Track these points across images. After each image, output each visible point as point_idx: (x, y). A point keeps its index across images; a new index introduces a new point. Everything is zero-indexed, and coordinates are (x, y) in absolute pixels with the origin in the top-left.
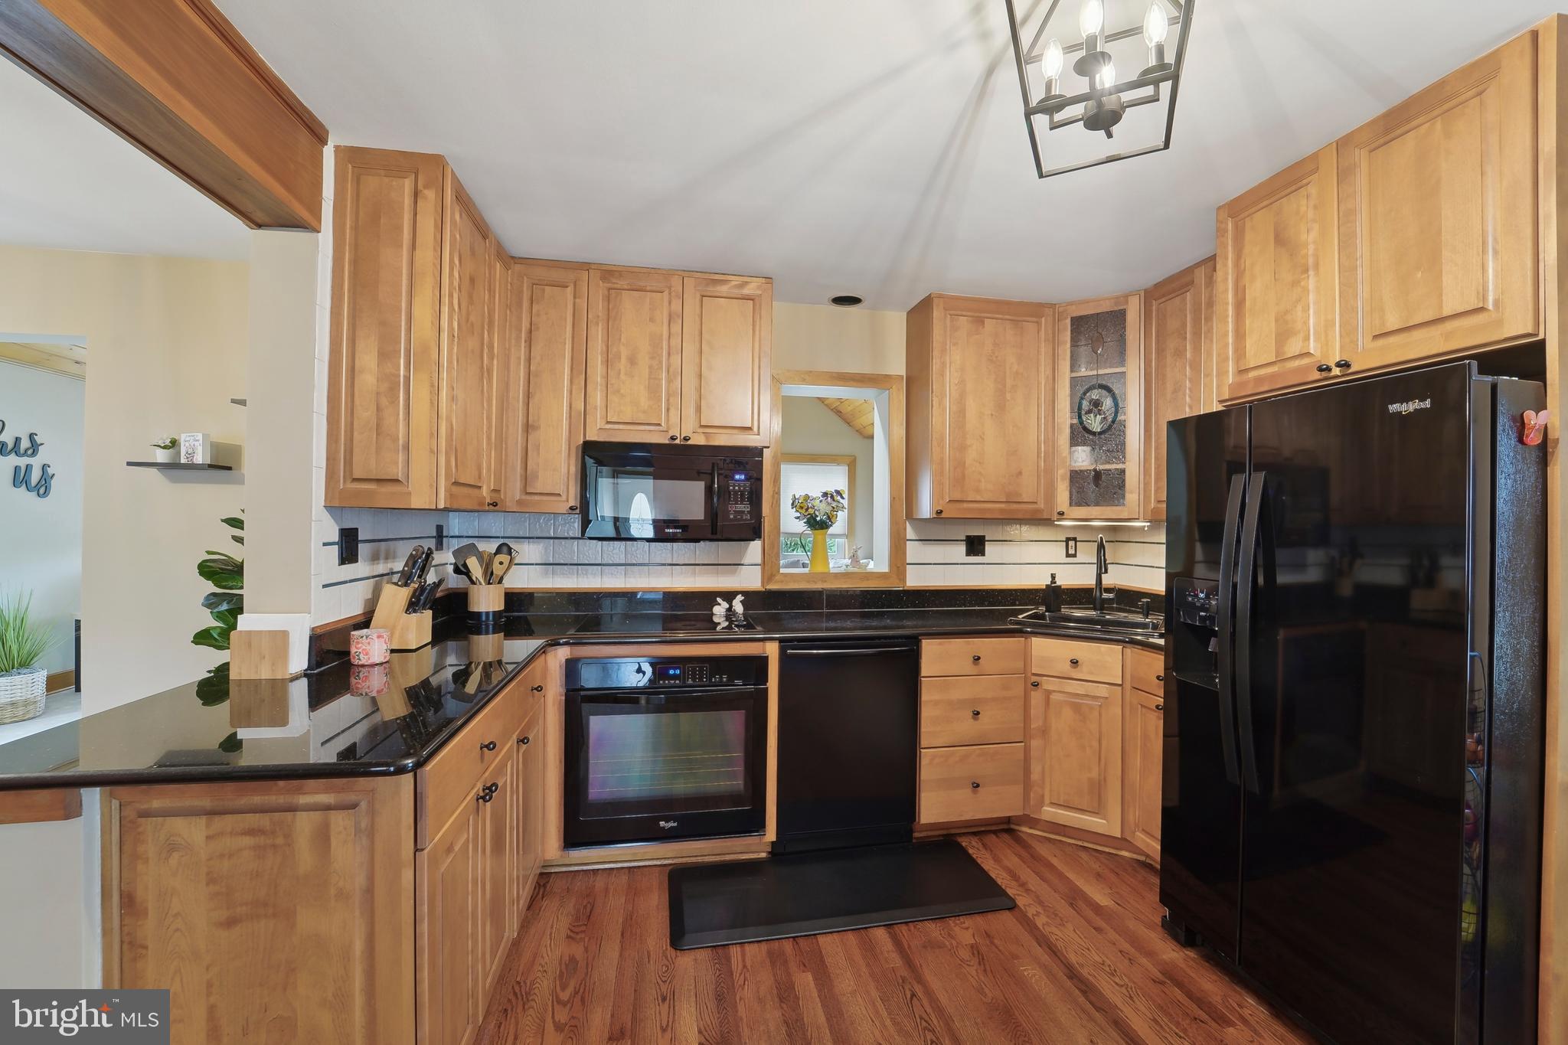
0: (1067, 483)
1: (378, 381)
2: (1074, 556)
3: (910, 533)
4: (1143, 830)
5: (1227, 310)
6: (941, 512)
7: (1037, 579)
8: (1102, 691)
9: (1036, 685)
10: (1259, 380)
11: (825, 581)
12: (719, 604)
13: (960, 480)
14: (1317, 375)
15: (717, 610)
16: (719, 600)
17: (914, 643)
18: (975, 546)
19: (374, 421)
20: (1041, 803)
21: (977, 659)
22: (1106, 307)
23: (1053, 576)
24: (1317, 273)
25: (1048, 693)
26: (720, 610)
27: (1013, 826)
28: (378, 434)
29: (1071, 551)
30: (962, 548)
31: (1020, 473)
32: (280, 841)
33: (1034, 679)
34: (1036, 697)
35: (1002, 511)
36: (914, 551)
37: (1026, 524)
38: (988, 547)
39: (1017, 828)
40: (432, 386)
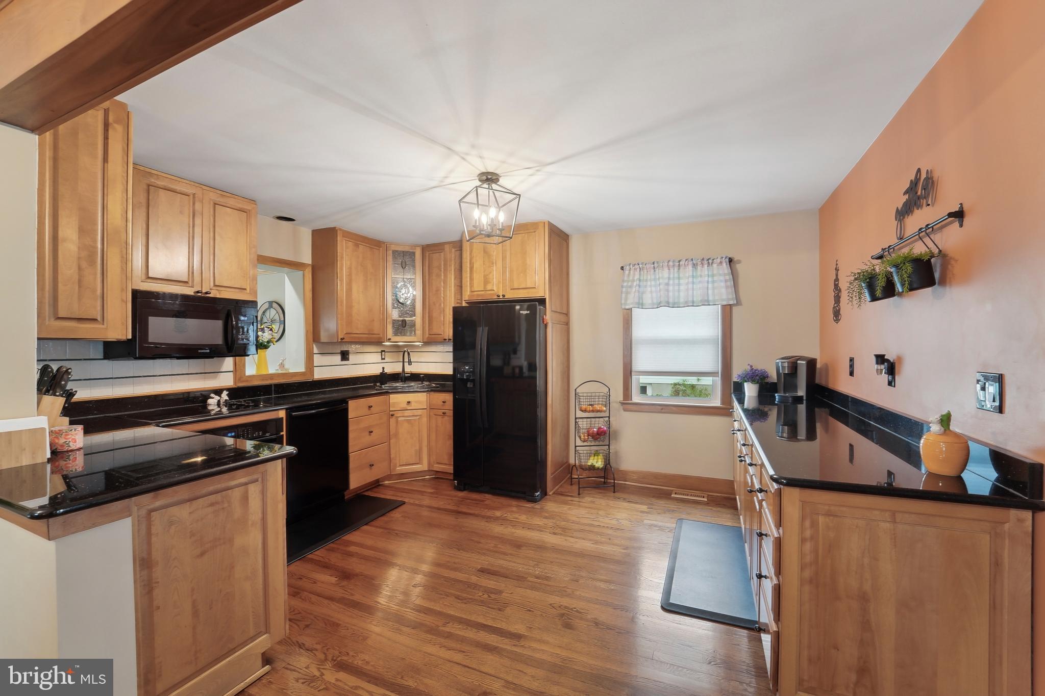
0: (391, 326)
1: (79, 249)
2: (384, 359)
3: (315, 351)
4: (437, 463)
5: (467, 269)
6: (344, 339)
7: (375, 370)
8: (419, 412)
9: (392, 415)
10: (478, 295)
11: (273, 379)
12: (213, 398)
13: (349, 323)
14: (496, 297)
15: (210, 401)
16: (212, 395)
17: (345, 402)
18: (345, 356)
19: (76, 277)
20: (395, 466)
21: (370, 407)
22: (407, 249)
23: (383, 368)
24: (496, 266)
25: (397, 417)
26: (213, 402)
27: (381, 483)
28: (80, 287)
29: (383, 357)
30: (339, 357)
31: (373, 320)
32: (226, 505)
33: (391, 413)
34: (392, 420)
35: (367, 338)
36: (318, 360)
37: (359, 344)
38: (351, 357)
39: (383, 483)
40: (122, 257)
